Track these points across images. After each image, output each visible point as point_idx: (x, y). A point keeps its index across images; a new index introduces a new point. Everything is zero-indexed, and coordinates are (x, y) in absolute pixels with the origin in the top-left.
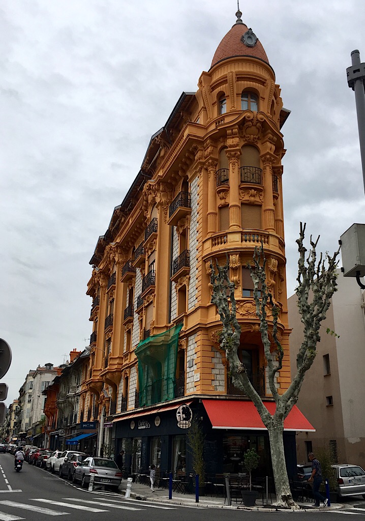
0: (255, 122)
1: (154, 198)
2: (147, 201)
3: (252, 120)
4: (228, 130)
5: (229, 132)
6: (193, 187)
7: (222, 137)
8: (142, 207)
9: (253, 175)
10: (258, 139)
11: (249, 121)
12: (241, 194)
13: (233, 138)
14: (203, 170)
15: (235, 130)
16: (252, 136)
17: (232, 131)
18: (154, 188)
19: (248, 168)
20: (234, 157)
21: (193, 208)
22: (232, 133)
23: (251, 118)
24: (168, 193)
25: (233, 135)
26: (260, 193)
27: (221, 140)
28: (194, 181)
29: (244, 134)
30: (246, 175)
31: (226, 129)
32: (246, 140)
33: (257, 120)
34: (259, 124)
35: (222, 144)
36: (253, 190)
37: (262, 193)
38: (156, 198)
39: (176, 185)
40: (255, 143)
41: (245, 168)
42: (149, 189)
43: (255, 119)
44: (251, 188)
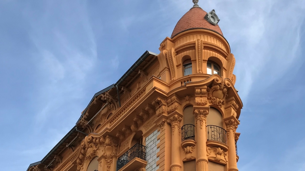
0: (223, 86)
1: (95, 152)
2: (84, 155)
3: (220, 84)
4: (197, 89)
5: (198, 90)
6: (150, 140)
7: (188, 95)
8: (76, 161)
9: (220, 134)
10: (223, 103)
11: (218, 84)
12: (208, 150)
13: (201, 97)
14: (166, 124)
15: (204, 90)
16: (218, 99)
17: (201, 90)
18: (97, 140)
19: (215, 127)
20: (202, 114)
21: (150, 161)
22: (201, 92)
23: (220, 82)
24: (114, 147)
25: (201, 94)
26: (225, 153)
27: (187, 98)
28: (152, 135)
29: (211, 96)
30: (213, 133)
31: (195, 88)
32: (212, 102)
33: (225, 85)
34: (225, 90)
35: (188, 102)
36: (220, 149)
37: (227, 153)
38: (98, 151)
39: (123, 140)
40: (219, 107)
41: (212, 126)
42: (91, 142)
43: (223, 84)
44: (218, 146)
